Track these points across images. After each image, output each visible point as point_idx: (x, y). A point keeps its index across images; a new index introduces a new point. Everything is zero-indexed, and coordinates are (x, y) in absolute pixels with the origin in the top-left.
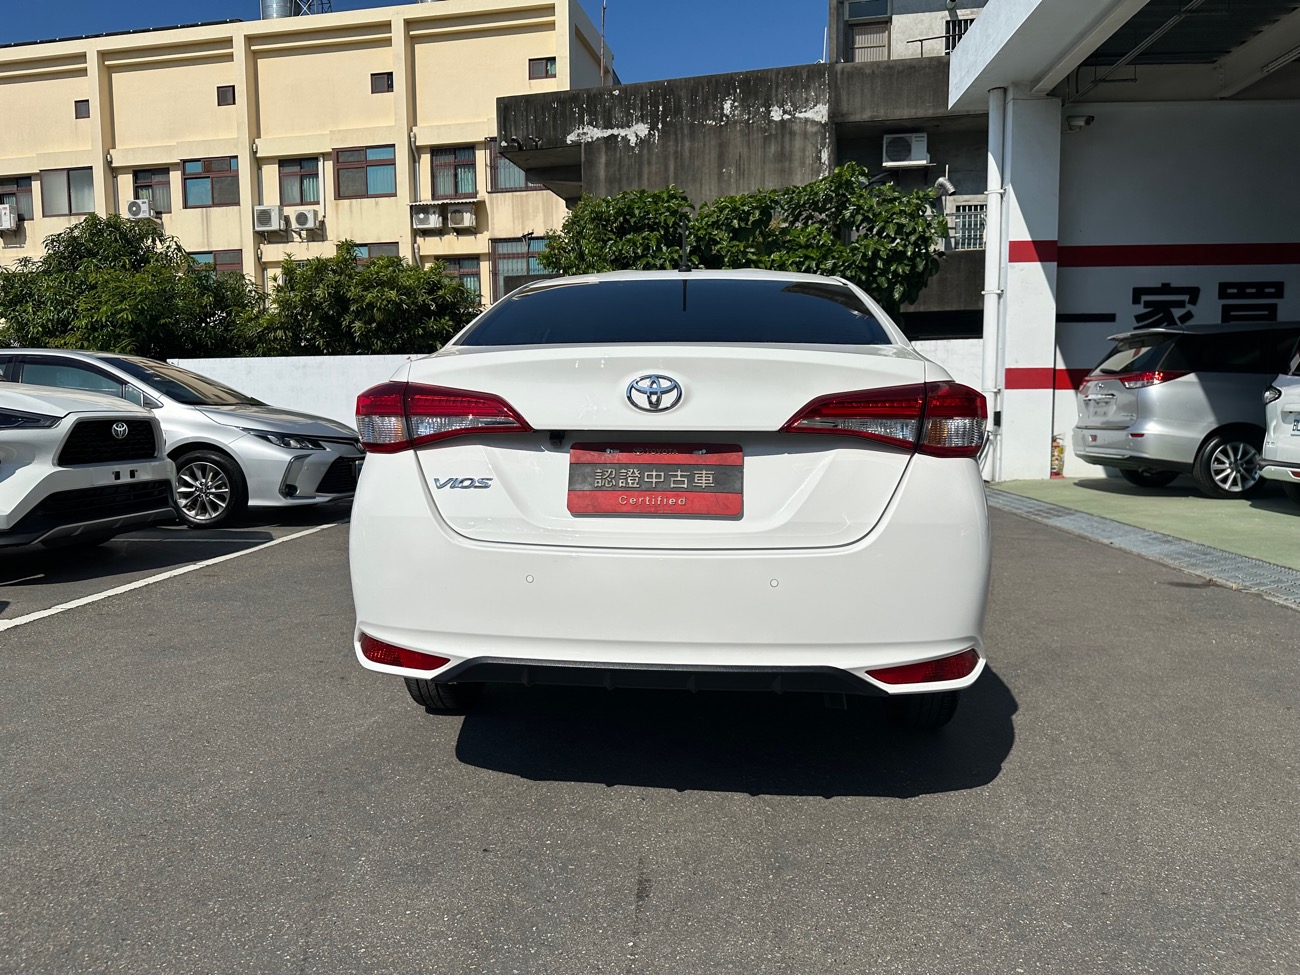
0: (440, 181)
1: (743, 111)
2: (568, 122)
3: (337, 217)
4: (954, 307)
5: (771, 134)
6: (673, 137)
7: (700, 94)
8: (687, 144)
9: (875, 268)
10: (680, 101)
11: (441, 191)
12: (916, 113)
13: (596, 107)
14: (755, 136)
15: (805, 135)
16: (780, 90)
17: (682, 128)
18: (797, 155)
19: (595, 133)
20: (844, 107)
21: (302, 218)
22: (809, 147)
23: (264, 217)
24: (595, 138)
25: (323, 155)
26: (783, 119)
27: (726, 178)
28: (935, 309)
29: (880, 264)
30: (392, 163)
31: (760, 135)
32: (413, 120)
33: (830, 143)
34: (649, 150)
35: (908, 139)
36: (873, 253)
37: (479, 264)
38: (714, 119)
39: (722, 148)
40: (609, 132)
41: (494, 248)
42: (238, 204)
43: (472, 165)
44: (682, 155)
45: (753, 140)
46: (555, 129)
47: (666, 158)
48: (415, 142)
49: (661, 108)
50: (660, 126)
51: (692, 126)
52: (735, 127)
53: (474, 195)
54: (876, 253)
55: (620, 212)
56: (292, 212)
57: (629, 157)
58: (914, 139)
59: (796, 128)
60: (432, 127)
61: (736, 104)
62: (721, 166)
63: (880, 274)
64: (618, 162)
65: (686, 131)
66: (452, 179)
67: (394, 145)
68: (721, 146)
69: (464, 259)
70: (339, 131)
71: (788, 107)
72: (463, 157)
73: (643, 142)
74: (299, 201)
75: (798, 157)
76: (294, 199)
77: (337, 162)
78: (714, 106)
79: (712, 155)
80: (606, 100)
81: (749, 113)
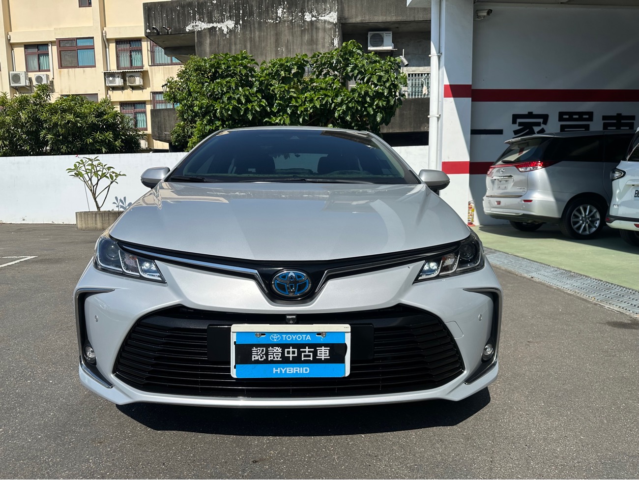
0: (122, 59)
1: (289, 15)
2: (187, 19)
3: (61, 79)
4: (408, 130)
5: (305, 29)
6: (248, 29)
7: (264, 4)
8: (257, 33)
9: (366, 102)
10: (252, 8)
11: (122, 65)
12: (386, 19)
13: (203, 10)
14: (296, 29)
15: (324, 30)
16: (310, 3)
17: (254, 24)
18: (320, 41)
19: (203, 26)
20: (346, 14)
21: (39, 79)
22: (327, 37)
23: (16, 78)
24: (203, 29)
25: (51, 42)
26: (311, 20)
27: (280, 53)
28: (398, 131)
29: (368, 99)
30: (92, 48)
31: (299, 29)
32: (103, 23)
33: (338, 35)
34: (235, 37)
35: (382, 35)
36: (364, 92)
37: (145, 106)
38: (273, 19)
39: (278, 36)
40: (211, 25)
41: (154, 98)
43: (140, 51)
44: (254, 40)
45: (295, 31)
46: (179, 22)
47: (245, 41)
48: (106, 36)
49: (241, 12)
50: (241, 22)
51: (260, 23)
52: (285, 24)
53: (142, 67)
54: (367, 93)
55: (212, 66)
56: (33, 75)
57: (223, 40)
58: (385, 35)
59: (320, 25)
60: (115, 27)
61: (285, 10)
62: (277, 46)
63: (369, 106)
64: (217, 43)
65: (256, 26)
66: (128, 58)
67: (93, 38)
68: (277, 34)
69: (136, 103)
70: (60, 29)
71: (314, 13)
72: (135, 46)
73: (231, 31)
74: (37, 69)
75: (321, 42)
76: (35, 68)
77: (59, 46)
78: (272, 11)
79: (271, 40)
80: (209, 6)
81: (292, 16)
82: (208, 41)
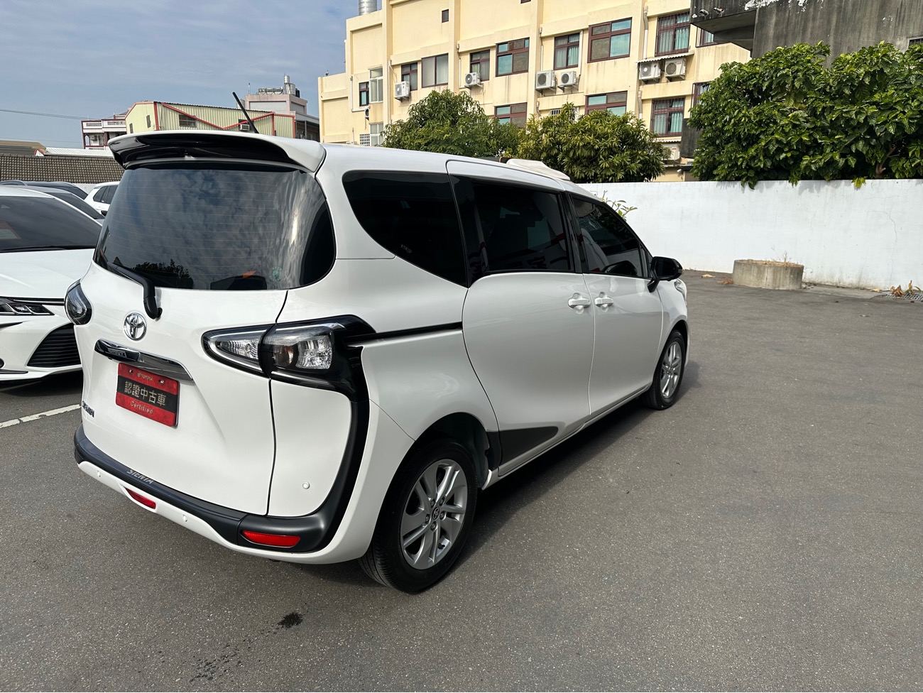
0: (663, 40)
3: (588, 76)
11: (662, 50)
21: (565, 78)
23: (542, 79)
24: (769, 3)
25: (583, 30)
27: (885, 25)
30: (629, 32)
34: (815, 9)
37: (684, 103)
41: (696, 90)
42: (527, 71)
43: (688, 27)
47: (830, 14)
48: (647, 13)
53: (686, 50)
56: (559, 74)
57: (797, 15)
64: (786, 21)
66: (671, 39)
67: (631, 18)
69: (673, 100)
70: (595, 12)
72: (682, 20)
73: (809, 2)
76: (563, 64)
77: (591, 35)
79: (874, 6)
82: (774, 20)
